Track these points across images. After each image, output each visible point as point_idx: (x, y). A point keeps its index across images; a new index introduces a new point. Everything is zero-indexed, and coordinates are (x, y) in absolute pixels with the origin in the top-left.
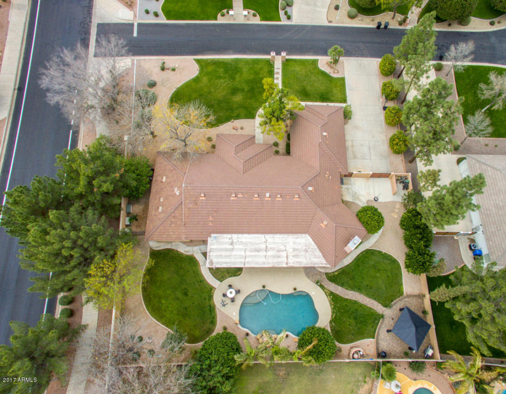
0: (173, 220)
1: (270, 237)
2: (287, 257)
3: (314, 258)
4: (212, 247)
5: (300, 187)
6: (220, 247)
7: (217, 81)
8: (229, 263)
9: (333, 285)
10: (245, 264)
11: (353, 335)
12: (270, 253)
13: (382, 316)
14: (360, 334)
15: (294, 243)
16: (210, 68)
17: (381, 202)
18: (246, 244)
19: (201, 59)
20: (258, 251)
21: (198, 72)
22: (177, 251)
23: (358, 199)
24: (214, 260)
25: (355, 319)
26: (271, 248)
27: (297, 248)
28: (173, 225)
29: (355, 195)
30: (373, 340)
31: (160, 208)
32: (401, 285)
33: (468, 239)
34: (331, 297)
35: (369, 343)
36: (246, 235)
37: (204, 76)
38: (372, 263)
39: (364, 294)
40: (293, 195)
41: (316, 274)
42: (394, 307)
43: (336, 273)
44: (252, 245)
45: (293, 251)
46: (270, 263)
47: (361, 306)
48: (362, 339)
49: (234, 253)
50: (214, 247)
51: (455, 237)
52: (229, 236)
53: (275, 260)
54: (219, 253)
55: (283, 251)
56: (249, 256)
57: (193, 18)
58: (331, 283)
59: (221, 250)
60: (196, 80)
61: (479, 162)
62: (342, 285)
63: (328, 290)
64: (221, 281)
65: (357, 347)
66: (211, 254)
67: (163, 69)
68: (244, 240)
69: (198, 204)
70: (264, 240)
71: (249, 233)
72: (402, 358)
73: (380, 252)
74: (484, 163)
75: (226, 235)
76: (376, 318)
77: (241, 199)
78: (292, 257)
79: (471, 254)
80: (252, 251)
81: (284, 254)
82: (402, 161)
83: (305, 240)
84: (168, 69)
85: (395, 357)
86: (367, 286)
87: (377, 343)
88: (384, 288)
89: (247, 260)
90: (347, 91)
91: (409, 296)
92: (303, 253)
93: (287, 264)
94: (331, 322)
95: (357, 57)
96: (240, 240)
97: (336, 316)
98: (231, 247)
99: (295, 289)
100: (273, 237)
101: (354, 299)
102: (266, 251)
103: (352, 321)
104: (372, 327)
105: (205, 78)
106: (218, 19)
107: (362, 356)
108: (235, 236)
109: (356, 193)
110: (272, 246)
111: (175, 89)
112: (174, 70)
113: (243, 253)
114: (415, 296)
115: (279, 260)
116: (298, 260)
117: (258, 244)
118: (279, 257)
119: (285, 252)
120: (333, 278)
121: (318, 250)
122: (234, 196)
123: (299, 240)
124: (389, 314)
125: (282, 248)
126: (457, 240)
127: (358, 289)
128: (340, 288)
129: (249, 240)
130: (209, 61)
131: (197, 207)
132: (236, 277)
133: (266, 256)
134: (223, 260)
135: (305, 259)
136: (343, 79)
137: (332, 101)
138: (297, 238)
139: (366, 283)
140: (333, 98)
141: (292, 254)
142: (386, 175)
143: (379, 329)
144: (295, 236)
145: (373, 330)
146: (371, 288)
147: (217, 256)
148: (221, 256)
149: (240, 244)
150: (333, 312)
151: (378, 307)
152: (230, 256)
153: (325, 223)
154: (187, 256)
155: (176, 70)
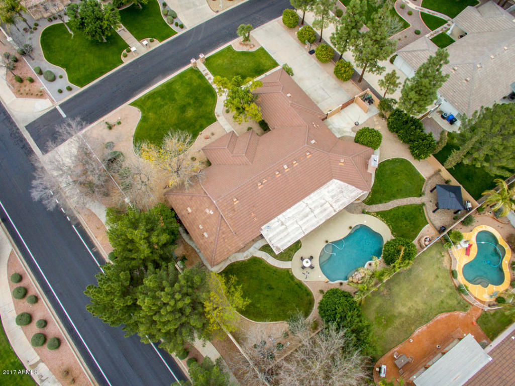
0: (224, 236)
1: (308, 200)
2: (331, 206)
3: (351, 193)
4: (269, 236)
5: (306, 145)
6: (275, 233)
7: (162, 110)
8: (292, 239)
9: (374, 206)
10: (304, 233)
11: (413, 231)
12: (317, 211)
13: (423, 204)
14: (417, 228)
15: (328, 192)
16: (149, 103)
17: (362, 124)
18: (293, 217)
19: (136, 101)
20: (307, 216)
21: (141, 113)
22: (238, 262)
23: (344, 132)
24: (279, 245)
25: (406, 219)
26: (315, 207)
27: (333, 194)
28: (226, 240)
29: (339, 131)
30: (428, 225)
31: (206, 235)
32: (419, 174)
33: (437, 112)
34: (379, 216)
35: (428, 229)
36: (289, 210)
37: (149, 112)
38: (388, 172)
39: (400, 198)
40: (304, 154)
41: (357, 207)
42: (426, 193)
43: (370, 196)
44: (299, 215)
45: (332, 198)
46: (322, 219)
47: (404, 208)
48: (421, 230)
49: (289, 230)
50: (271, 235)
51: (429, 117)
52: (276, 219)
53: (325, 214)
54: (278, 238)
55: (325, 203)
56: (303, 224)
57: (102, 73)
58: (371, 206)
59: (278, 234)
60: (144, 119)
61: (409, 52)
62: (380, 202)
63: (374, 212)
64: (291, 260)
65: (422, 237)
66: (273, 242)
67: (110, 128)
68: (290, 215)
69: (236, 210)
70: (304, 205)
71: (289, 207)
72: (455, 223)
73: (388, 160)
74: (413, 51)
75: (272, 221)
76: (420, 208)
77: (267, 184)
78: (335, 204)
79: (446, 122)
80: (302, 220)
81: (327, 205)
82: (353, 84)
83: (335, 185)
84: (115, 125)
85: (450, 226)
86: (398, 190)
87: (433, 225)
88: (410, 184)
89: (303, 228)
90: (272, 56)
91: (429, 178)
92: (341, 195)
93: (335, 211)
94: (392, 233)
95: (259, 26)
96: (287, 217)
97: (392, 227)
98: (284, 227)
99: (350, 228)
100: (310, 198)
101: (396, 206)
102: (312, 212)
103: (405, 222)
104: (422, 216)
105: (150, 114)
106: (124, 61)
107: (430, 240)
108: (280, 217)
109: (339, 128)
110: (313, 206)
111: (133, 138)
112: (119, 123)
113: (296, 226)
114: (433, 176)
115: (327, 212)
116: (341, 203)
117: (303, 210)
118: (325, 210)
119: (327, 203)
120: (370, 201)
121: (349, 186)
122: (260, 184)
123: (331, 188)
124: (427, 199)
125: (323, 201)
126: (432, 118)
127: (393, 197)
128: (380, 205)
129: (294, 213)
130: (143, 98)
131: (236, 213)
132: (299, 250)
133: (315, 216)
134: (286, 240)
135: (345, 198)
136: (262, 49)
137: (267, 70)
138: (328, 187)
139: (395, 190)
140: (266, 68)
141: (334, 201)
142: (352, 101)
143: (427, 215)
144: (325, 186)
145: (423, 218)
146: (401, 190)
147: (279, 240)
148: (281, 239)
149: (289, 220)
150: (389, 226)
151: (415, 201)
152: (288, 234)
153: (342, 161)
154: (249, 260)
155: (122, 122)
